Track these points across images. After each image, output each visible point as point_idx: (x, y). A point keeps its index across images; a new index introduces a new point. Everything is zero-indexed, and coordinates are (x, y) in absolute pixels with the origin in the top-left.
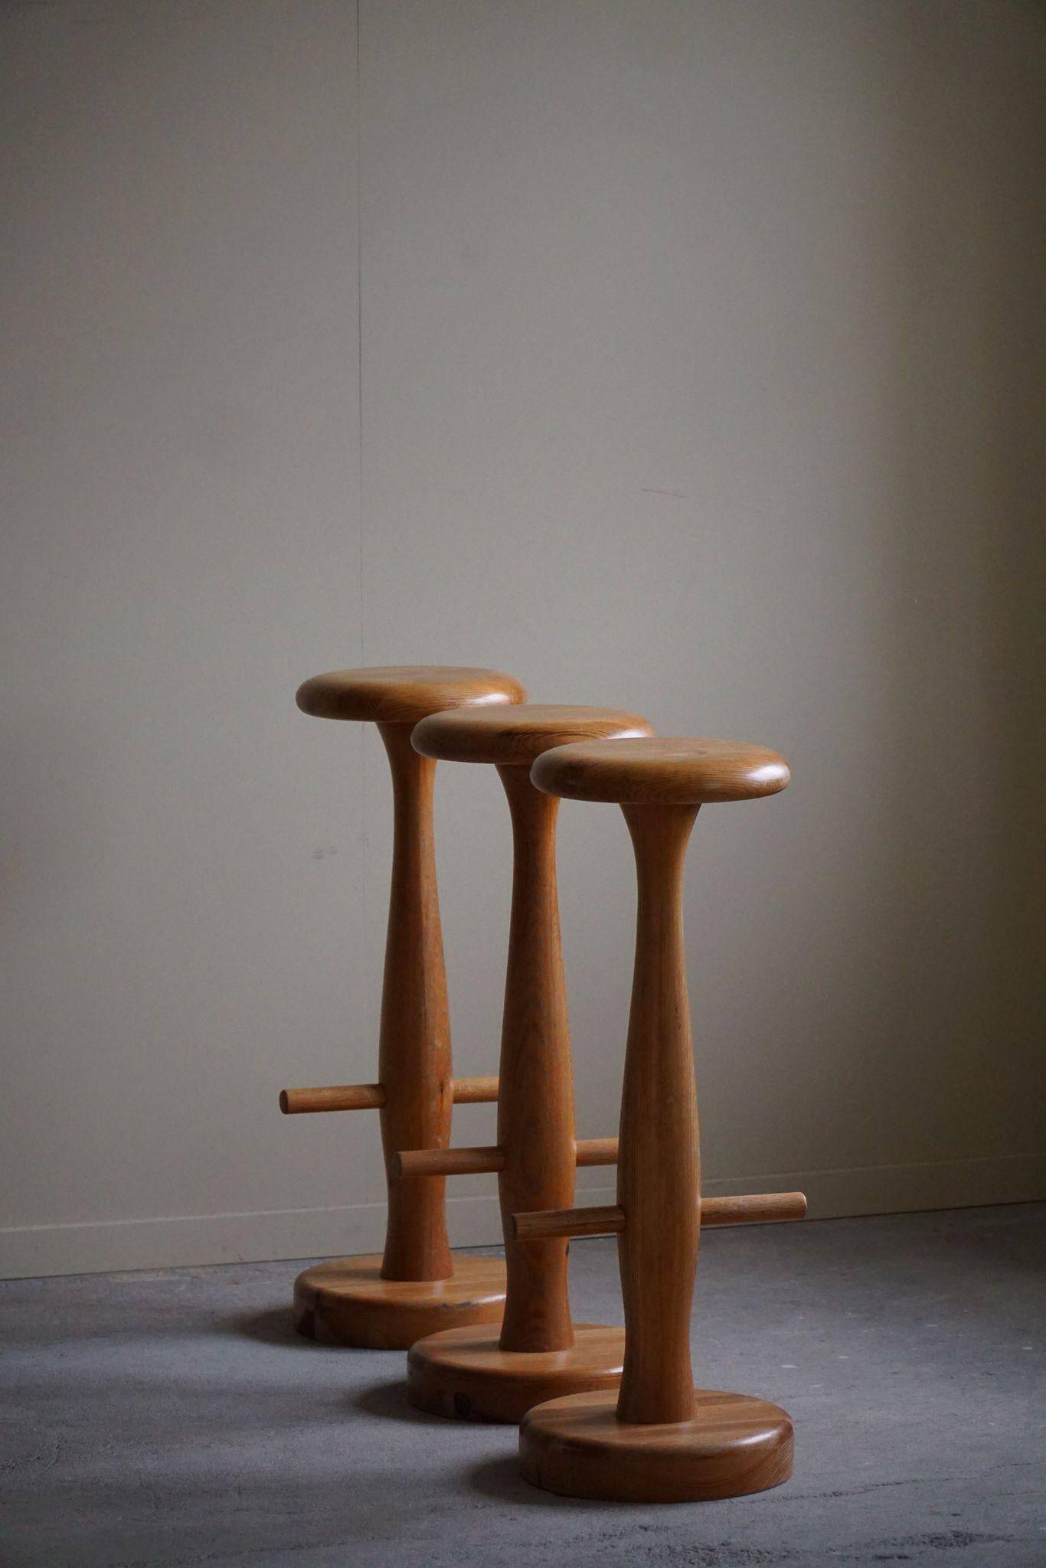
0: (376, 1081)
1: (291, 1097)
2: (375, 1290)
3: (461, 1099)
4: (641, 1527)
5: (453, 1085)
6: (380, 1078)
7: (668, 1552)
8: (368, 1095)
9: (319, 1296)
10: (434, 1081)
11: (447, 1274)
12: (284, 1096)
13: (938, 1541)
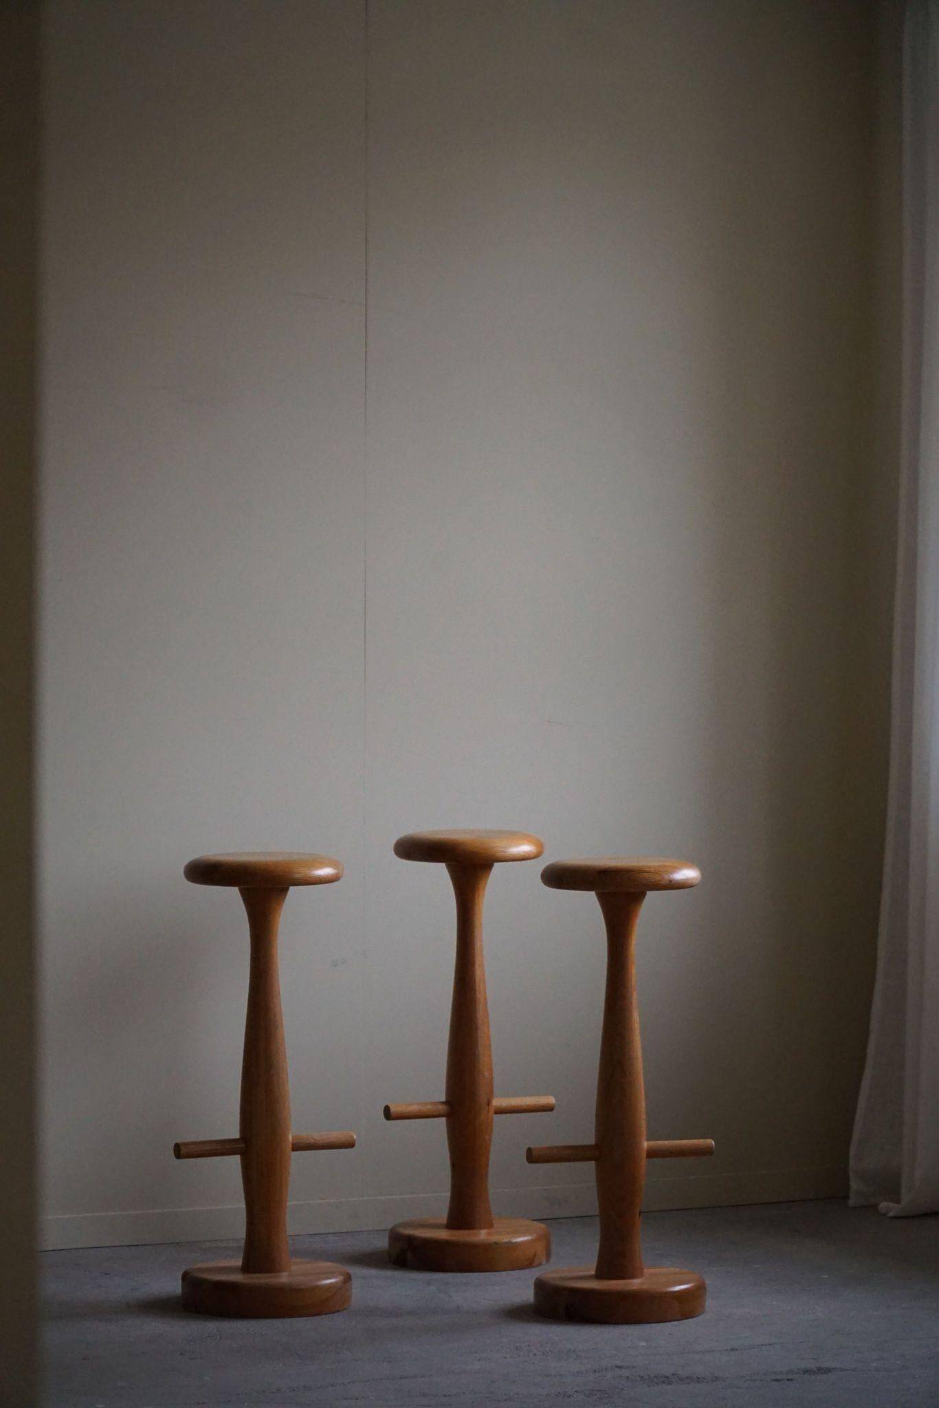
0: (443, 1099)
1: (393, 1109)
2: (443, 1235)
3: (500, 1111)
4: (616, 1367)
5: (497, 1102)
6: (447, 1095)
7: (640, 1378)
8: (442, 1108)
9: (410, 1240)
10: (483, 1099)
11: (490, 1225)
12: (387, 1109)
13: (806, 1371)
